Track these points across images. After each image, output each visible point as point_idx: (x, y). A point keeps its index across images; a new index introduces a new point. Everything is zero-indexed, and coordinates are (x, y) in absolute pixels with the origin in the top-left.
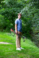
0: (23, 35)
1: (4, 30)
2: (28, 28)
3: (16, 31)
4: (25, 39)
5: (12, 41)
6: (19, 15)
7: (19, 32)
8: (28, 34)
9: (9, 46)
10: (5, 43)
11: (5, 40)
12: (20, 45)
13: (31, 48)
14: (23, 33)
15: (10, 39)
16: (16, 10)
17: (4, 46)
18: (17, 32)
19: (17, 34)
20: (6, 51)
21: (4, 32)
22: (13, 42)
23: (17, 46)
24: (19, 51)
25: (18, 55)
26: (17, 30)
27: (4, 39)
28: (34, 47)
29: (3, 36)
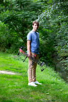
0: (41, 60)
1: (7, 50)
3: (28, 52)
4: (44, 67)
5: (20, 70)
6: (35, 24)
7: (33, 54)
8: (49, 57)
9: (15, 78)
10: (8, 73)
11: (9, 67)
12: (35, 76)
13: (53, 83)
14: (41, 56)
15: (17, 66)
17: (7, 77)
18: (31, 54)
19: (31, 57)
20: (10, 86)
21: (8, 52)
22: (22, 71)
23: (29, 78)
24: (32, 87)
25: (32, 94)
26: (31, 51)
27: (7, 65)
28: (60, 81)
29: (6, 60)
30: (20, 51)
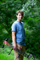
2: (36, 37)
14: (28, 47)
16: (13, 5)
18: (17, 46)
19: (16, 49)
26: (16, 42)
30: (5, 43)
